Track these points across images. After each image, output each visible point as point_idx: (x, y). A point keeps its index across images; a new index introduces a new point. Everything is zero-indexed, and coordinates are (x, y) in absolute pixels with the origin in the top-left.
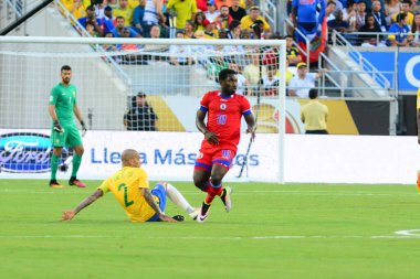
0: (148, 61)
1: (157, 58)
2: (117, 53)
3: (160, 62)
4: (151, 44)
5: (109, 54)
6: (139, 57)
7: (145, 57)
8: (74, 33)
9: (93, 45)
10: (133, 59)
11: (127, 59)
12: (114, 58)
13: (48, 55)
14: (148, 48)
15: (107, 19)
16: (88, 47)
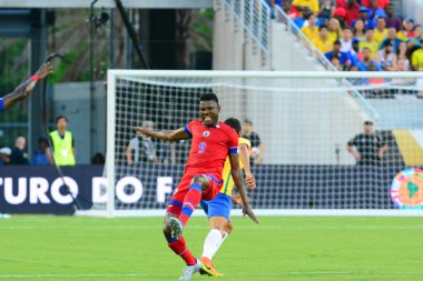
0: (396, 95)
1: (404, 92)
2: (364, 87)
3: (407, 96)
4: (397, 78)
5: (355, 89)
6: (386, 91)
7: (393, 91)
8: (320, 67)
9: (339, 79)
10: (380, 93)
11: (375, 93)
12: (360, 92)
13: (294, 90)
14: (394, 82)
15: (353, 52)
16: (334, 81)
